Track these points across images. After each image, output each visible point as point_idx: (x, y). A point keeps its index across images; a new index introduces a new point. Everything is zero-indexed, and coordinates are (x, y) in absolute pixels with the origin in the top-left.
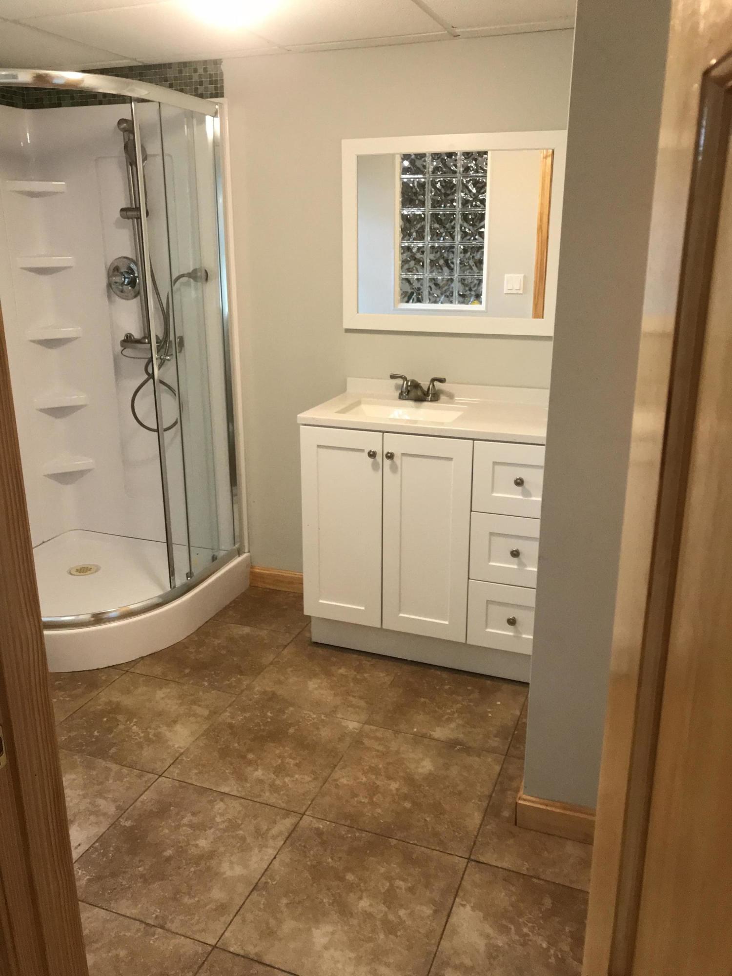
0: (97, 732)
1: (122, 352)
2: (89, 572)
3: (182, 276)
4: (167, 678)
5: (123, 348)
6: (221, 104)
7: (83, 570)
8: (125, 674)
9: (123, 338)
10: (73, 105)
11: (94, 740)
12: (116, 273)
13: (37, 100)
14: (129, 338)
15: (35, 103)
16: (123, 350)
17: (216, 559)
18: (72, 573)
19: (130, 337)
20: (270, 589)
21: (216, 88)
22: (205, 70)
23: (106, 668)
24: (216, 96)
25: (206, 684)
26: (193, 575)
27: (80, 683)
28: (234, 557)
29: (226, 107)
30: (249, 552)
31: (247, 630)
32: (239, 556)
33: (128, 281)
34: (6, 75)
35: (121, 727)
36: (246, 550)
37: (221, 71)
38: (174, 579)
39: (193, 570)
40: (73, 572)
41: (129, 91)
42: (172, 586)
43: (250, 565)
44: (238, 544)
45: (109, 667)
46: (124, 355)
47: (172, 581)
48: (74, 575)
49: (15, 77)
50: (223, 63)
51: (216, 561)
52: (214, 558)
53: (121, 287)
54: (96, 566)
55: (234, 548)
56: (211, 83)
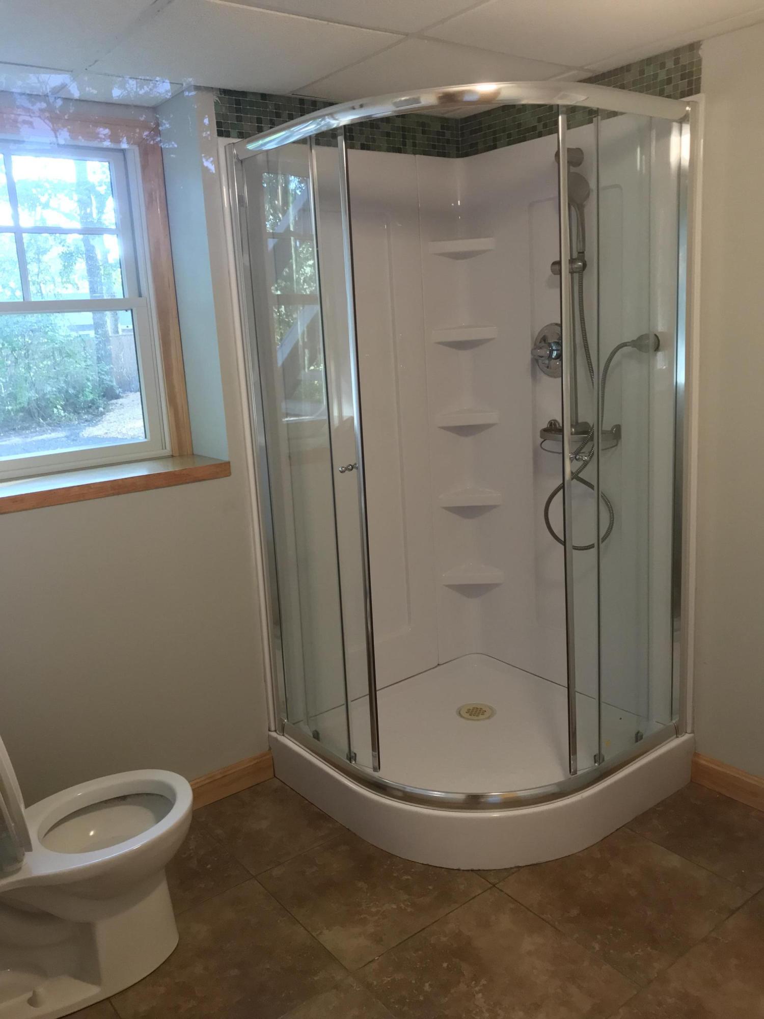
0: (430, 985)
1: (541, 444)
2: (481, 717)
3: (624, 345)
4: (544, 917)
5: (543, 440)
6: (694, 105)
7: (475, 712)
8: (490, 888)
9: (545, 425)
10: (509, 144)
11: (421, 998)
12: (543, 344)
13: (472, 146)
14: (553, 426)
15: (469, 150)
16: (543, 442)
17: (641, 738)
18: (461, 713)
19: (555, 425)
20: (720, 794)
21: (690, 83)
22: (677, 61)
23: (468, 870)
24: (690, 93)
25: (597, 947)
26: (603, 760)
27: (430, 887)
28: (670, 737)
29: (702, 107)
30: (693, 732)
31: (674, 861)
32: (677, 737)
33: (556, 354)
34: (405, 100)
35: (463, 987)
36: (689, 730)
37: (700, 57)
38: (575, 760)
39: (603, 752)
40: (463, 713)
41: (561, 98)
42: (572, 770)
43: (692, 753)
44: (677, 719)
45: (472, 870)
46: (544, 449)
47: (572, 762)
48: (463, 717)
49: (417, 101)
50: (702, 47)
51: (642, 741)
52: (638, 737)
53: (547, 362)
54: (491, 708)
55: (671, 724)
56: (683, 77)
